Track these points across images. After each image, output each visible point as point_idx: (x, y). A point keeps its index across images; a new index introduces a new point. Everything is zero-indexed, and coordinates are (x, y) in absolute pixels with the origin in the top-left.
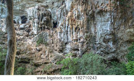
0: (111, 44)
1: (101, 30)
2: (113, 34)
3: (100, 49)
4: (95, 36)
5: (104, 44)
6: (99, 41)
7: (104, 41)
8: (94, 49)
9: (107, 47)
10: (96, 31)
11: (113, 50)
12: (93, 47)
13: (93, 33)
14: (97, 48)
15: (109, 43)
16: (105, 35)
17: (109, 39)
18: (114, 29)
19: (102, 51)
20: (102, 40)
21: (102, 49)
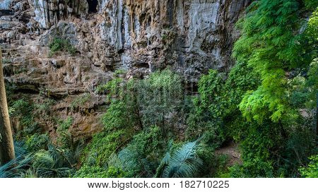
0: (216, 54)
1: (199, 21)
2: (222, 31)
3: (193, 63)
4: (184, 36)
5: (202, 53)
6: (192, 46)
7: (203, 48)
8: (181, 64)
9: (208, 59)
10: (188, 24)
11: (220, 66)
12: (179, 60)
13: (182, 28)
14: (188, 61)
15: (214, 51)
16: (207, 35)
17: (214, 43)
18: (226, 20)
19: (196, 68)
20: (198, 45)
21: (196, 64)
